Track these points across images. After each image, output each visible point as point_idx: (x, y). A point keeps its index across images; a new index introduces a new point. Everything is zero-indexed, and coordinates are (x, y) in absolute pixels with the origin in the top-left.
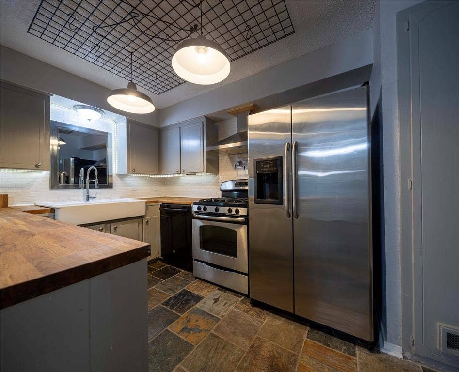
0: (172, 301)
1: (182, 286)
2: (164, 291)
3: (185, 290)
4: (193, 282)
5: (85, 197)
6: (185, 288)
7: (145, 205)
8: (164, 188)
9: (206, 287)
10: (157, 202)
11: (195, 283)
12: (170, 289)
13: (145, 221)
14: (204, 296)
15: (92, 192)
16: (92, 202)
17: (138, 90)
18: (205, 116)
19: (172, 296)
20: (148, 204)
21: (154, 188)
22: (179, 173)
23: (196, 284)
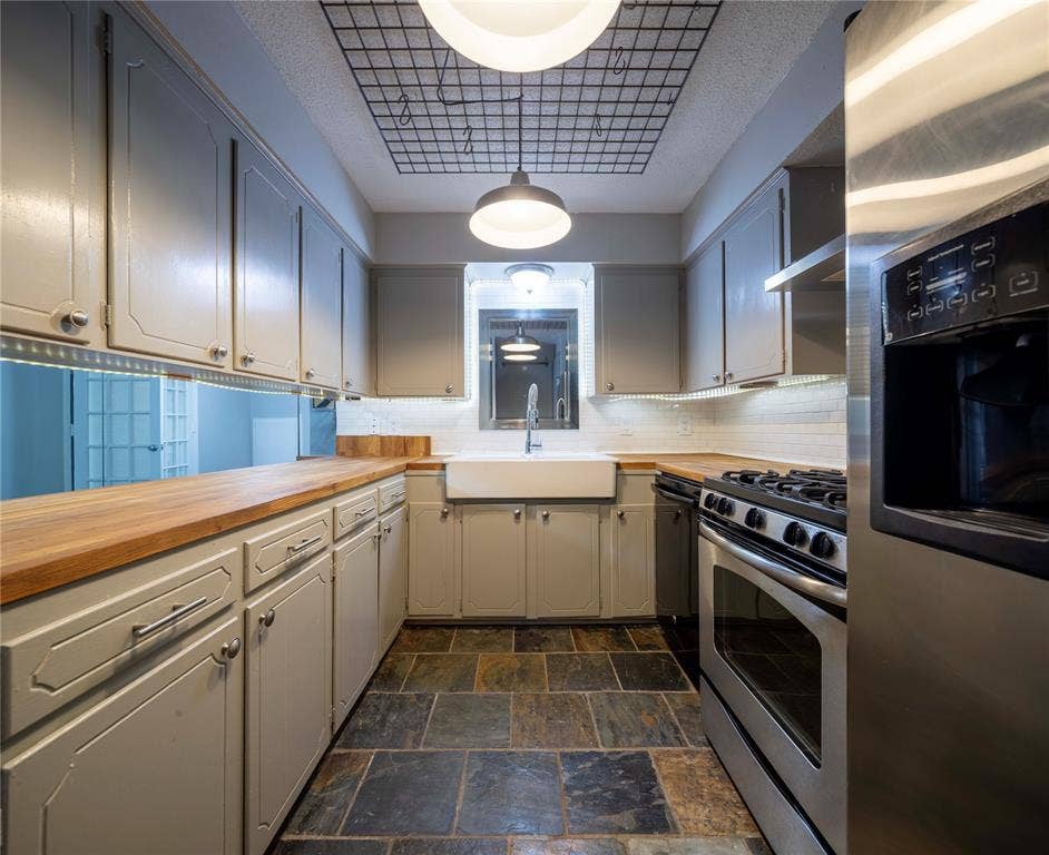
0: (589, 764)
1: (649, 736)
2: (598, 720)
3: (644, 755)
4: (692, 747)
5: (524, 446)
6: (652, 751)
7: (612, 471)
8: (712, 428)
9: (716, 799)
10: (653, 465)
11: (692, 754)
12: (612, 725)
13: (614, 512)
14: (679, 824)
15: (540, 435)
16: (534, 456)
17: (532, 183)
18: (786, 168)
19: (602, 749)
20: (627, 471)
21: (680, 428)
22: (722, 383)
23: (695, 761)
